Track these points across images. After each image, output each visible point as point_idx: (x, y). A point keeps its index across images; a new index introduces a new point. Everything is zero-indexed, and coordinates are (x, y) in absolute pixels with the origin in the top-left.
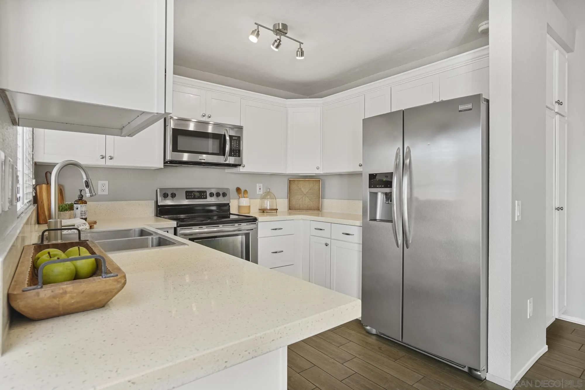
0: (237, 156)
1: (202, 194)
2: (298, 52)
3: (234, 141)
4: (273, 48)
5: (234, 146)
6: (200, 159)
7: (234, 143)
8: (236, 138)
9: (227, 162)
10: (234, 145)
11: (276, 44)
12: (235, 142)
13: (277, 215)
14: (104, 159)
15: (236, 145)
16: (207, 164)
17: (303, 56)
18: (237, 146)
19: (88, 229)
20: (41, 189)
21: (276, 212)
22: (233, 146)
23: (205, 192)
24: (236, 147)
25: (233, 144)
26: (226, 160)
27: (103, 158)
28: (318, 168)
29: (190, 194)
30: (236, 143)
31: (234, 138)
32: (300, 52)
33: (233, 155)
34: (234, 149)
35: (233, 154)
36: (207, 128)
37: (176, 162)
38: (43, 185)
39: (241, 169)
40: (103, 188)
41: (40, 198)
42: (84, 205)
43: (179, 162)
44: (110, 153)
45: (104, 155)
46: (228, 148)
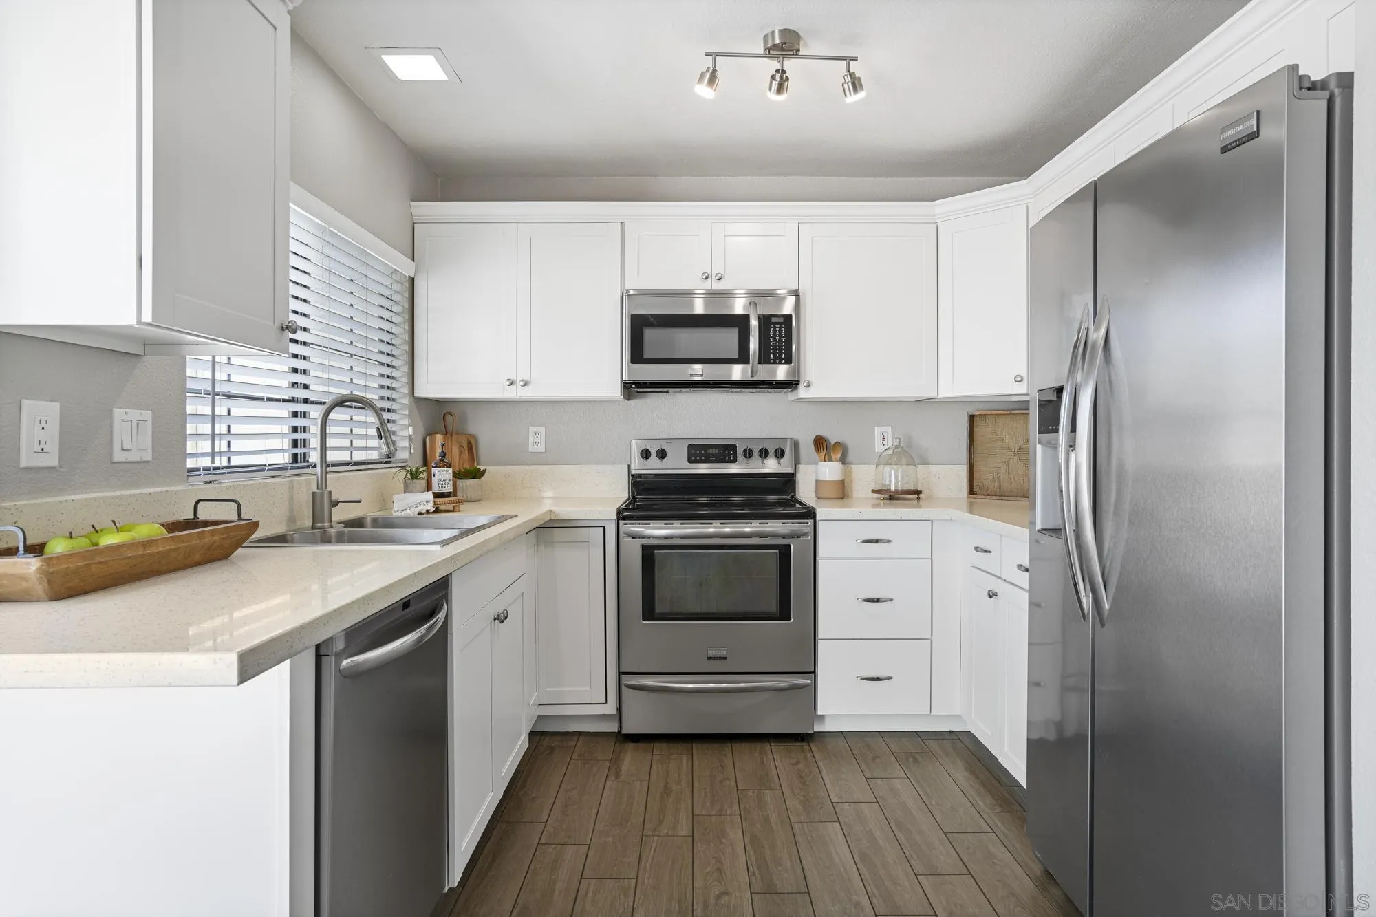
0: (783, 361)
1: (726, 452)
2: (846, 86)
3: (775, 328)
4: (773, 96)
5: (775, 340)
6: (691, 375)
7: (775, 331)
8: (781, 320)
9: (757, 378)
10: (775, 336)
11: (775, 84)
12: (777, 329)
13: (919, 507)
14: (514, 387)
15: (780, 336)
16: (714, 384)
17: (862, 88)
18: (783, 339)
19: (432, 511)
20: (433, 442)
21: (919, 499)
22: (772, 339)
23: (734, 447)
24: (780, 340)
25: (772, 334)
26: (755, 373)
27: (511, 384)
28: (1019, 379)
29: (698, 452)
30: (780, 331)
31: (774, 320)
32: (847, 83)
33: (772, 361)
34: (775, 346)
35: (772, 357)
36: (691, 305)
37: (646, 383)
38: (438, 435)
39: (802, 392)
40: (537, 440)
41: (431, 456)
42: (446, 469)
43: (650, 383)
44: (524, 375)
45: (513, 377)
46: (754, 345)
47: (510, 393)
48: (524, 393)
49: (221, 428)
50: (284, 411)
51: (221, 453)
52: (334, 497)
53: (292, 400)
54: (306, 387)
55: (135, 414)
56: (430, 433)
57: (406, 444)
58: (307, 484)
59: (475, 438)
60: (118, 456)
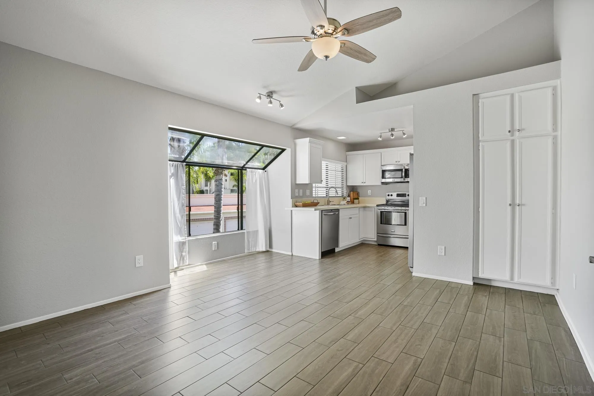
0: (408, 178)
1: (404, 195)
4: (392, 137)
6: (393, 181)
16: (397, 182)
18: (408, 173)
22: (406, 173)
23: (406, 194)
26: (404, 180)
29: (399, 195)
31: (407, 169)
32: (403, 134)
34: (407, 175)
35: (406, 177)
37: (385, 182)
38: (352, 192)
40: (369, 193)
42: (349, 197)
44: (364, 181)
45: (363, 182)
46: (403, 174)
47: (362, 184)
48: (365, 184)
49: (317, 192)
50: (325, 189)
51: (317, 195)
52: (330, 201)
53: (326, 187)
54: (328, 185)
55: (308, 190)
56: (350, 192)
57: (345, 193)
58: (327, 199)
59: (359, 193)
60: (307, 195)
